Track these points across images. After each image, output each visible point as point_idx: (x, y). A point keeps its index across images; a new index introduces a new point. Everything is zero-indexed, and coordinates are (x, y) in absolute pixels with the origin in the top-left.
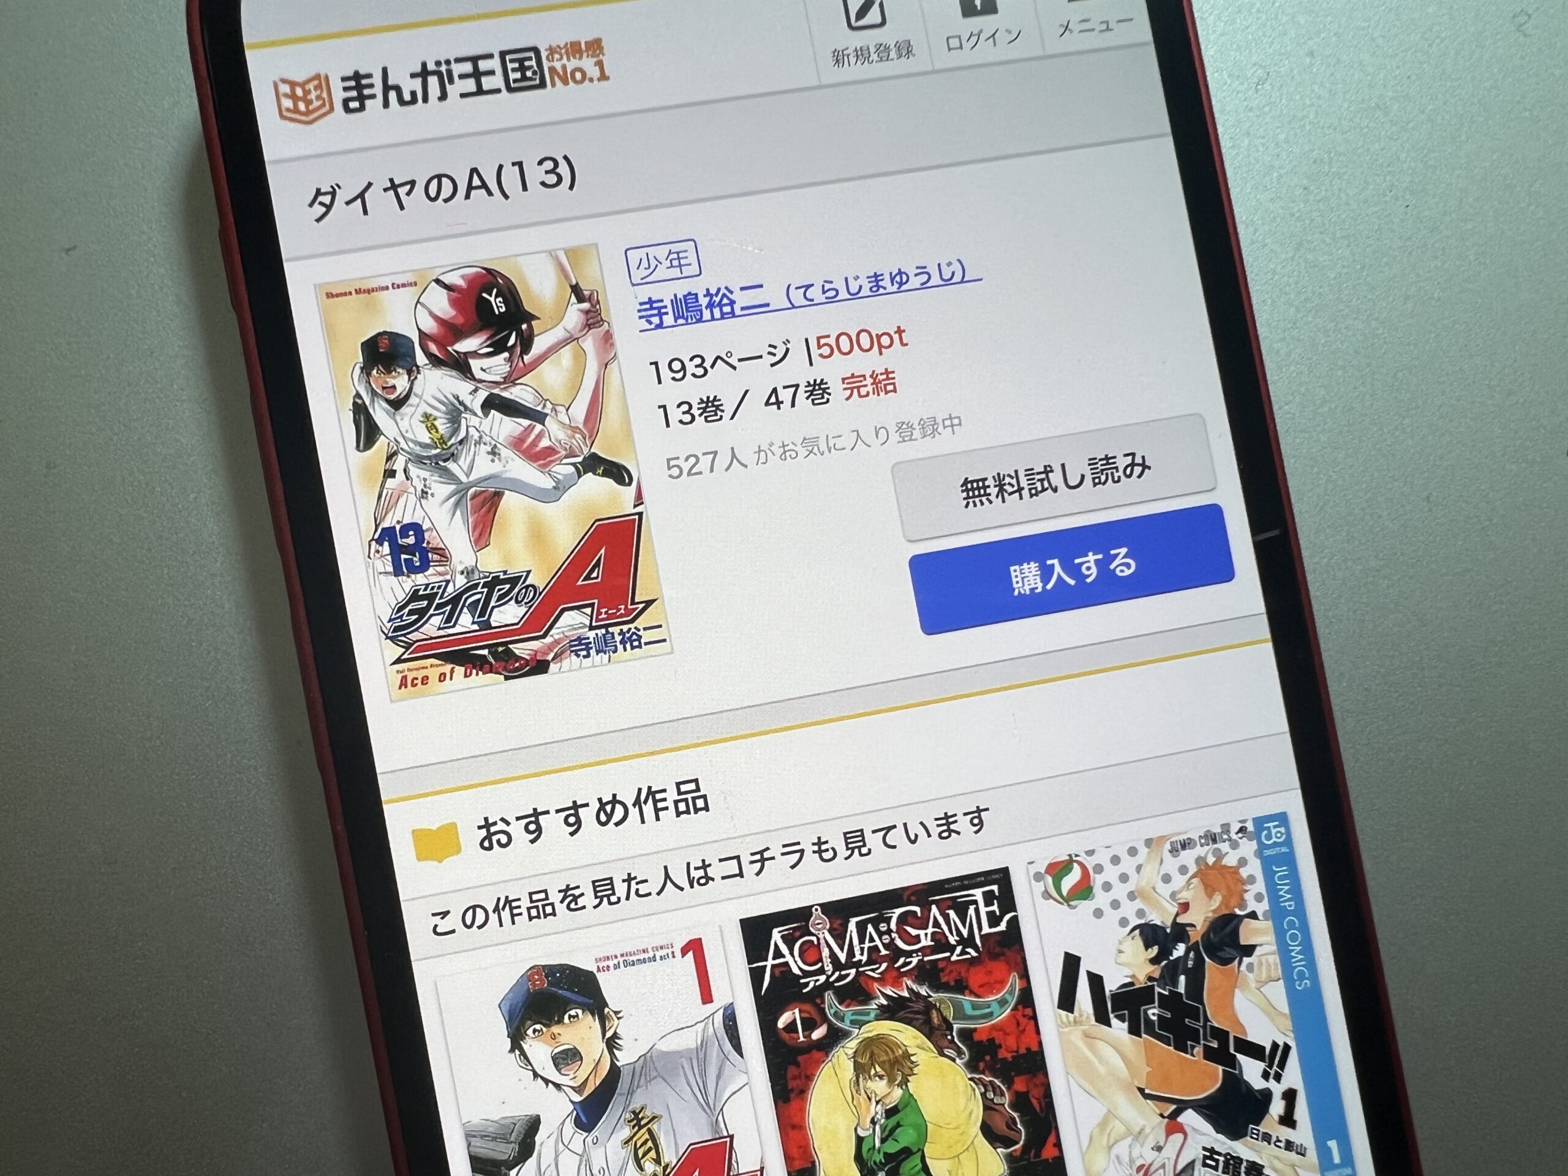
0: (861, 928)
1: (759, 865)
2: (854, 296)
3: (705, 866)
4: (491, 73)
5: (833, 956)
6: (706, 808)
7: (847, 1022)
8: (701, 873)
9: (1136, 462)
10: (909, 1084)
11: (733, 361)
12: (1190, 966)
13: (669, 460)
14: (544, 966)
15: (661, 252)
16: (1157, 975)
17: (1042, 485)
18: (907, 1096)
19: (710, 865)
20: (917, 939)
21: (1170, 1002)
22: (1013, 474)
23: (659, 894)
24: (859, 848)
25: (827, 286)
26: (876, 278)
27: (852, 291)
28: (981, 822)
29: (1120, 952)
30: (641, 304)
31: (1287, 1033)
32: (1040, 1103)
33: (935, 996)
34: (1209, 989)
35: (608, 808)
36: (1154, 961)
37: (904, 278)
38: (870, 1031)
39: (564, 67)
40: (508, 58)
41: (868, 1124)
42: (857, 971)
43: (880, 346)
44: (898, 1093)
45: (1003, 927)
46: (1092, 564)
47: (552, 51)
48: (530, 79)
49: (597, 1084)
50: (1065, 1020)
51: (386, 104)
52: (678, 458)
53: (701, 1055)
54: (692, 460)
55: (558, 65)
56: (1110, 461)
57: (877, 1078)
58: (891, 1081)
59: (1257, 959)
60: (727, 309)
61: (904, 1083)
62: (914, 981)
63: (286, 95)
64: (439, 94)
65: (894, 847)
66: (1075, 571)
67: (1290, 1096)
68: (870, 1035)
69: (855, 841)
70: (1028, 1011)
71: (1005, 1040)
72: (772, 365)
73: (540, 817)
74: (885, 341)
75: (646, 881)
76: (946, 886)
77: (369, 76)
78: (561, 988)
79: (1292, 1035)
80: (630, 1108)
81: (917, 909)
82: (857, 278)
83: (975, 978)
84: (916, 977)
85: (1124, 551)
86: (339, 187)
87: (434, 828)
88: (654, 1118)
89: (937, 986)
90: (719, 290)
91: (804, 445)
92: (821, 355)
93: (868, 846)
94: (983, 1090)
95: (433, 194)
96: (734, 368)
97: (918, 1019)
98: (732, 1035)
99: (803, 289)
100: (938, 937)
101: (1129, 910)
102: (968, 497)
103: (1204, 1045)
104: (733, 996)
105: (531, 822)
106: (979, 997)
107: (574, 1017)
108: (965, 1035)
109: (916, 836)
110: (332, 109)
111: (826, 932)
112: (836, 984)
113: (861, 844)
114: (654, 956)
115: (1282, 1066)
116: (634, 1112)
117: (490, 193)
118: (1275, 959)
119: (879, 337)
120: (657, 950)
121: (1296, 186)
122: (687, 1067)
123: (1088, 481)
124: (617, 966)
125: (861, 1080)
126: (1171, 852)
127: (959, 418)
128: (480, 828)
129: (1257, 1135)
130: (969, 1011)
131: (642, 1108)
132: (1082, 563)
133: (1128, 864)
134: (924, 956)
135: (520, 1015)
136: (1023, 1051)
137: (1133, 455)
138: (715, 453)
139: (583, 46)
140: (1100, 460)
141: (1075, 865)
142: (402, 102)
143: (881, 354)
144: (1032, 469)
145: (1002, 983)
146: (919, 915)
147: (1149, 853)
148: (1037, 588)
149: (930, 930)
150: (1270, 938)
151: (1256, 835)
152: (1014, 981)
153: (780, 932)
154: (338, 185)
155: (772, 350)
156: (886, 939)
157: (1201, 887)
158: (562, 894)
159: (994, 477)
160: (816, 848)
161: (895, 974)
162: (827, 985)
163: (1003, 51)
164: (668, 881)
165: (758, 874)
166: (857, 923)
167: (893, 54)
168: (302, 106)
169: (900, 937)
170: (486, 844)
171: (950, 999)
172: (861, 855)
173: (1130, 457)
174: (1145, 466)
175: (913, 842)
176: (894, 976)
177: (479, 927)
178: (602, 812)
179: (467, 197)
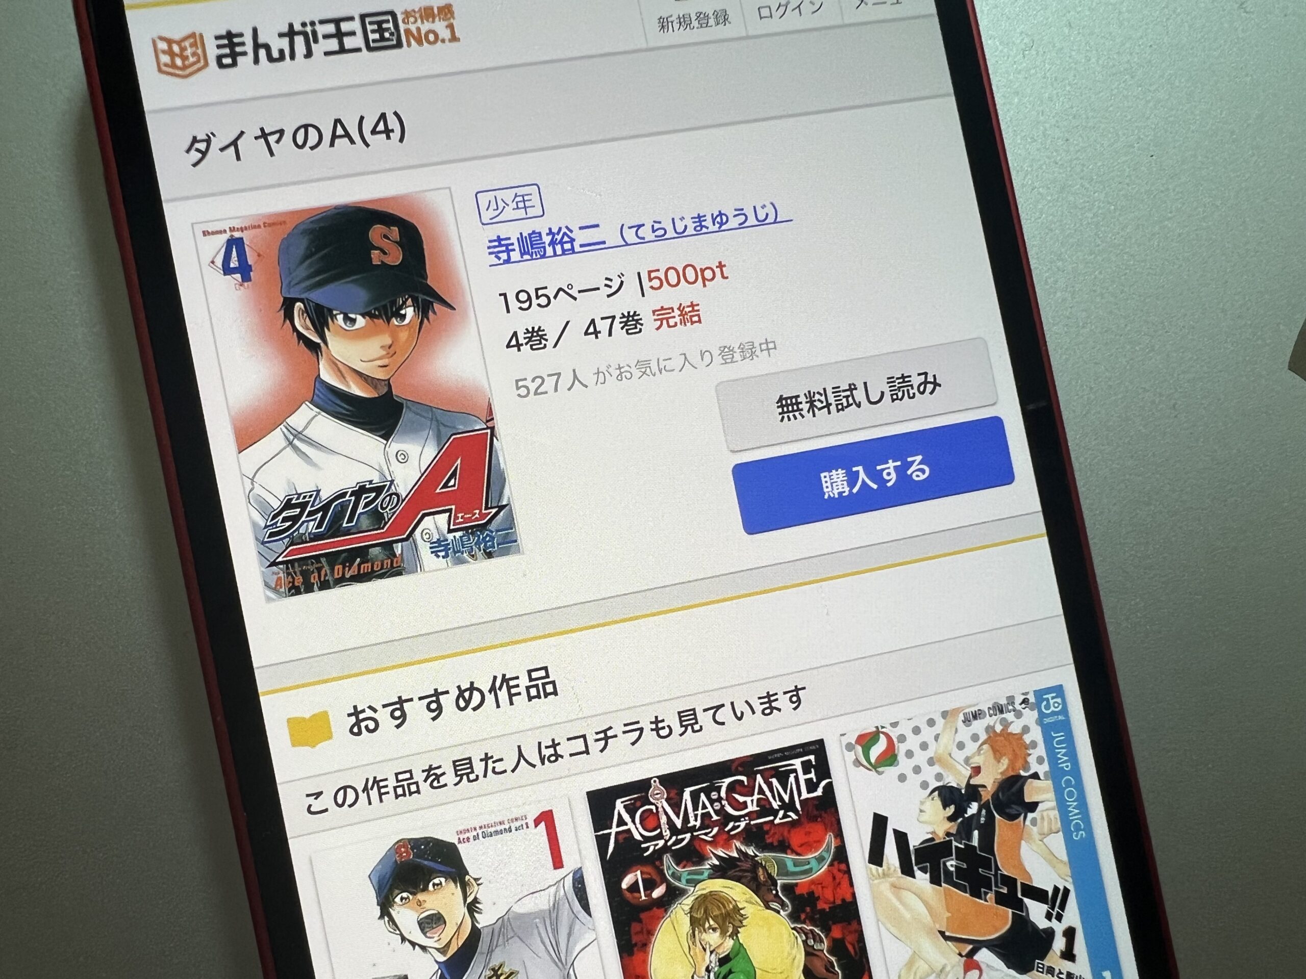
0: (695, 797)
1: (603, 742)
2: (681, 235)
3: (554, 745)
4: (353, 33)
5: (670, 822)
6: (555, 693)
7: (684, 881)
8: (551, 751)
9: (928, 380)
10: (739, 935)
11: (573, 292)
12: (982, 822)
13: (517, 381)
14: (410, 840)
15: (508, 195)
16: (954, 831)
17: (848, 401)
18: (738, 944)
19: (559, 744)
20: (745, 805)
21: (966, 854)
22: (822, 392)
23: (513, 771)
24: (692, 725)
25: (657, 226)
26: (700, 219)
27: (678, 231)
28: (799, 700)
29: (921, 811)
30: (490, 241)
31: (1067, 878)
32: (854, 948)
33: (761, 856)
34: (999, 844)
35: (467, 694)
36: (951, 819)
37: (724, 220)
38: (704, 889)
39: (418, 29)
40: (368, 20)
41: (703, 972)
42: (692, 836)
43: (704, 279)
44: (729, 943)
45: (819, 792)
46: (892, 471)
47: (407, 14)
48: (388, 40)
49: (460, 944)
50: (874, 872)
51: (256, 61)
52: (525, 379)
53: (554, 915)
54: (539, 381)
55: (413, 28)
56: (906, 379)
57: (711, 931)
58: (723, 933)
59: (1040, 814)
60: (567, 246)
61: (735, 933)
62: (742, 843)
63: (164, 52)
64: (305, 52)
65: (723, 724)
66: (877, 476)
67: (1070, 933)
68: (704, 892)
69: (688, 720)
70: (843, 866)
71: (823, 893)
72: (609, 296)
73: (405, 704)
74: (708, 275)
75: (501, 760)
76: (770, 758)
77: (241, 35)
78: (427, 859)
79: (1070, 880)
80: (491, 965)
81: (744, 778)
82: (682, 219)
83: (795, 839)
84: (744, 839)
85: (919, 458)
86: (214, 135)
87: (307, 716)
88: (512, 974)
89: (764, 847)
90: (560, 229)
91: (638, 367)
92: (652, 287)
93: (700, 723)
94: (804, 938)
95: (300, 141)
96: (575, 299)
97: (746, 877)
98: (581, 896)
99: (636, 229)
100: (763, 803)
101: (929, 774)
102: (783, 412)
103: (997, 892)
104: (582, 863)
105: (397, 709)
106: (798, 854)
107: (438, 885)
108: (789, 889)
109: (742, 713)
110: (206, 64)
111: (663, 801)
112: (673, 848)
113: (694, 721)
114: (510, 827)
115: (1063, 907)
116: (493, 969)
117: (352, 142)
118: (1055, 814)
119: (703, 271)
120: (513, 822)
121: (1058, 139)
122: (541, 927)
123: (887, 397)
124: (476, 838)
125: (697, 932)
126: (964, 722)
127: (774, 342)
128: (350, 715)
129: (1043, 968)
130: (791, 867)
131: (501, 965)
132: (883, 470)
133: (927, 734)
134: (750, 820)
135: (390, 883)
136: (839, 902)
137: (926, 374)
138: (559, 374)
139: (436, 11)
140: (898, 378)
141: (881, 735)
142: (270, 59)
143: (705, 285)
144: (839, 387)
145: (820, 842)
146: (746, 783)
147: (945, 724)
148: (844, 492)
149: (756, 796)
150: (1051, 795)
151: (1037, 706)
152: (830, 839)
153: (622, 802)
154: (212, 134)
155: (608, 282)
156: (717, 806)
157: (991, 753)
158: (426, 773)
159: (805, 394)
160: (654, 726)
161: (725, 836)
162: (666, 849)
163: (807, 20)
164: (522, 761)
165: (602, 751)
166: (691, 792)
167: (712, 22)
168: (179, 62)
169: (729, 804)
170: (355, 730)
171: (774, 858)
172: (694, 731)
173: (924, 376)
174: (936, 384)
175: (740, 719)
176: (724, 839)
177: (350, 806)
178: (461, 699)
179: (332, 144)
